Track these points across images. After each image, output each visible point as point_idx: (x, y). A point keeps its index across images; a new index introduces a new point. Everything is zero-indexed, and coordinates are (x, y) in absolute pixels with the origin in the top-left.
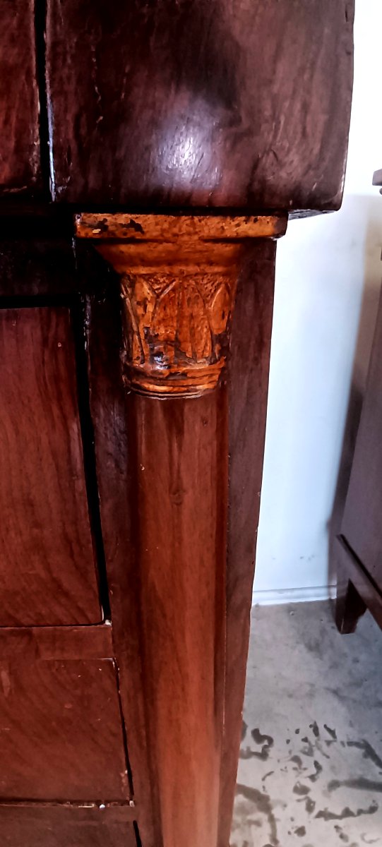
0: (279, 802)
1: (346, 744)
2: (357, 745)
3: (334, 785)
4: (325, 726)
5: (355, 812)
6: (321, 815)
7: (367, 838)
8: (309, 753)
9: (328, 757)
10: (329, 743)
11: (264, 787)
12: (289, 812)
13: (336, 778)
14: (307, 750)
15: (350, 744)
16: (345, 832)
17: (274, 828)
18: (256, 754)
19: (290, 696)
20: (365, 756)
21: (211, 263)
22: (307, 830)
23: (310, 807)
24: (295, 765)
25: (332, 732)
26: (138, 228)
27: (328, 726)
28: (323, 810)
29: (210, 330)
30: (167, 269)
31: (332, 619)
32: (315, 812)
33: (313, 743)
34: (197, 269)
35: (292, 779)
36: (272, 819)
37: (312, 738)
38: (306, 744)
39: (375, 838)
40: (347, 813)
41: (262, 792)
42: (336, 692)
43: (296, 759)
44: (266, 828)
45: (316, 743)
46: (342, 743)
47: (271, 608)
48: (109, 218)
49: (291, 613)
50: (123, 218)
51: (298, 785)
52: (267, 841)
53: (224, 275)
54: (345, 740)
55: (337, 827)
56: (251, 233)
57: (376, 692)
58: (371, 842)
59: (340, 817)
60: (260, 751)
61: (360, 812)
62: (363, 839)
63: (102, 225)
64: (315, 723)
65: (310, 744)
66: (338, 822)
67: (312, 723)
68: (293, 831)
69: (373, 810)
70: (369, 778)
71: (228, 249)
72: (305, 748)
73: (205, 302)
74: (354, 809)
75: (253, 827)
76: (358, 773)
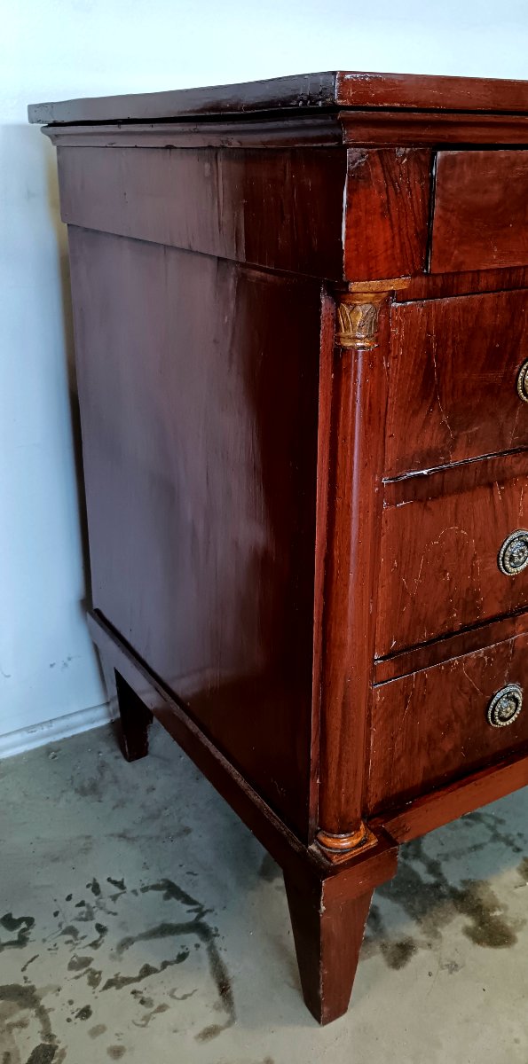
0: (49, 988)
1: (139, 892)
2: (155, 887)
3: (125, 944)
4: (109, 880)
5: (159, 968)
6: (110, 984)
7: (178, 994)
8: (89, 916)
9: (115, 914)
10: (114, 898)
11: (25, 978)
12: (65, 995)
13: (129, 934)
14: (84, 916)
15: (145, 890)
16: (145, 995)
17: (46, 1022)
18: (11, 943)
19: (56, 860)
20: (167, 897)
22: (92, 1009)
23: (94, 981)
24: (69, 937)
25: (120, 885)
27: (113, 878)
28: (112, 977)
31: (115, 746)
32: (103, 983)
33: (93, 904)
35: (66, 954)
36: (42, 1013)
37: (91, 899)
38: (84, 909)
39: (190, 992)
40: (147, 971)
41: (23, 984)
42: (122, 836)
43: (71, 931)
44: (35, 1025)
45: (97, 903)
46: (134, 892)
47: (18, 758)
49: (51, 756)
51: (75, 959)
52: (38, 1041)
54: (138, 887)
55: (134, 992)
57: (180, 819)
58: (184, 997)
59: (138, 979)
60: (16, 938)
61: (165, 965)
62: (172, 996)
64: (95, 880)
65: (88, 906)
66: (135, 986)
67: (90, 882)
68: (73, 1017)
69: (182, 957)
70: (174, 921)
72: (82, 913)
74: (156, 964)
75: (15, 1030)
76: (158, 921)
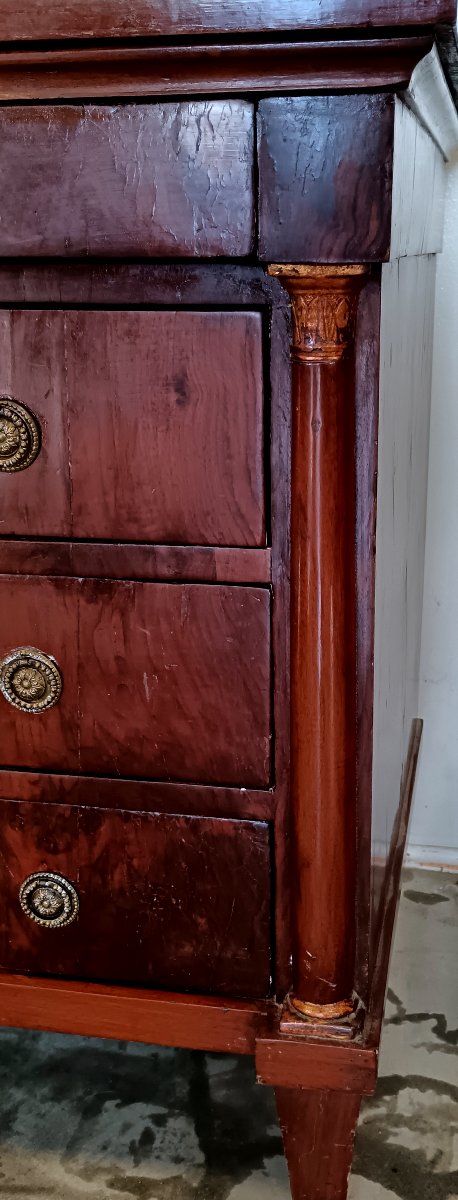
21: (334, 288)
26: (297, 271)
29: (336, 324)
30: (312, 292)
34: (327, 291)
48: (283, 267)
50: (290, 267)
53: (343, 294)
56: (351, 273)
63: (280, 270)
71: (342, 282)
73: (333, 309)
